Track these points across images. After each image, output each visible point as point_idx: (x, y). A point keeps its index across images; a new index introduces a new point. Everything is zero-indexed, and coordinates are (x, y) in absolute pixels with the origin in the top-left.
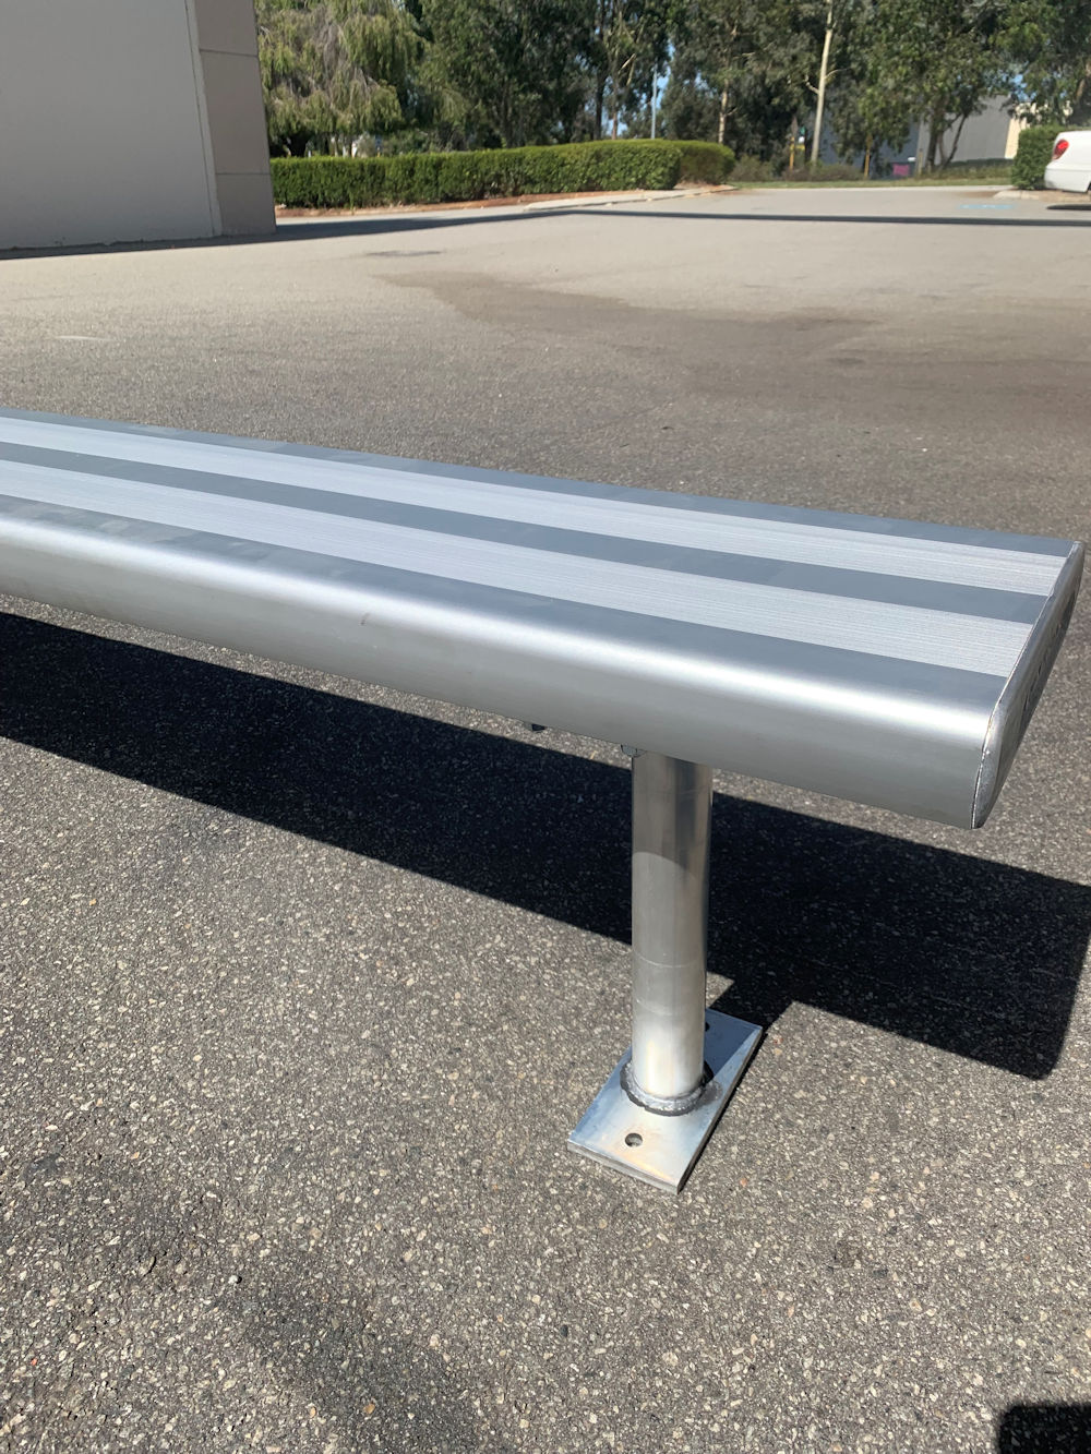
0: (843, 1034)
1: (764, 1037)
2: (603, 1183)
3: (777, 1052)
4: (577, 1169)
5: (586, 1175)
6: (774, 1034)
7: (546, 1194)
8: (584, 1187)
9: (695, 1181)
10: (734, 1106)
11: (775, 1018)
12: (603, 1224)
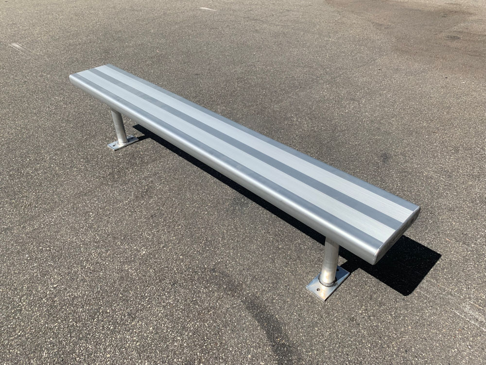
0: (367, 277)
1: (350, 274)
2: (311, 296)
3: (352, 278)
4: (307, 293)
5: (308, 294)
6: (352, 275)
7: (300, 296)
8: (307, 296)
9: (328, 300)
10: (340, 287)
11: (354, 271)
12: (309, 304)
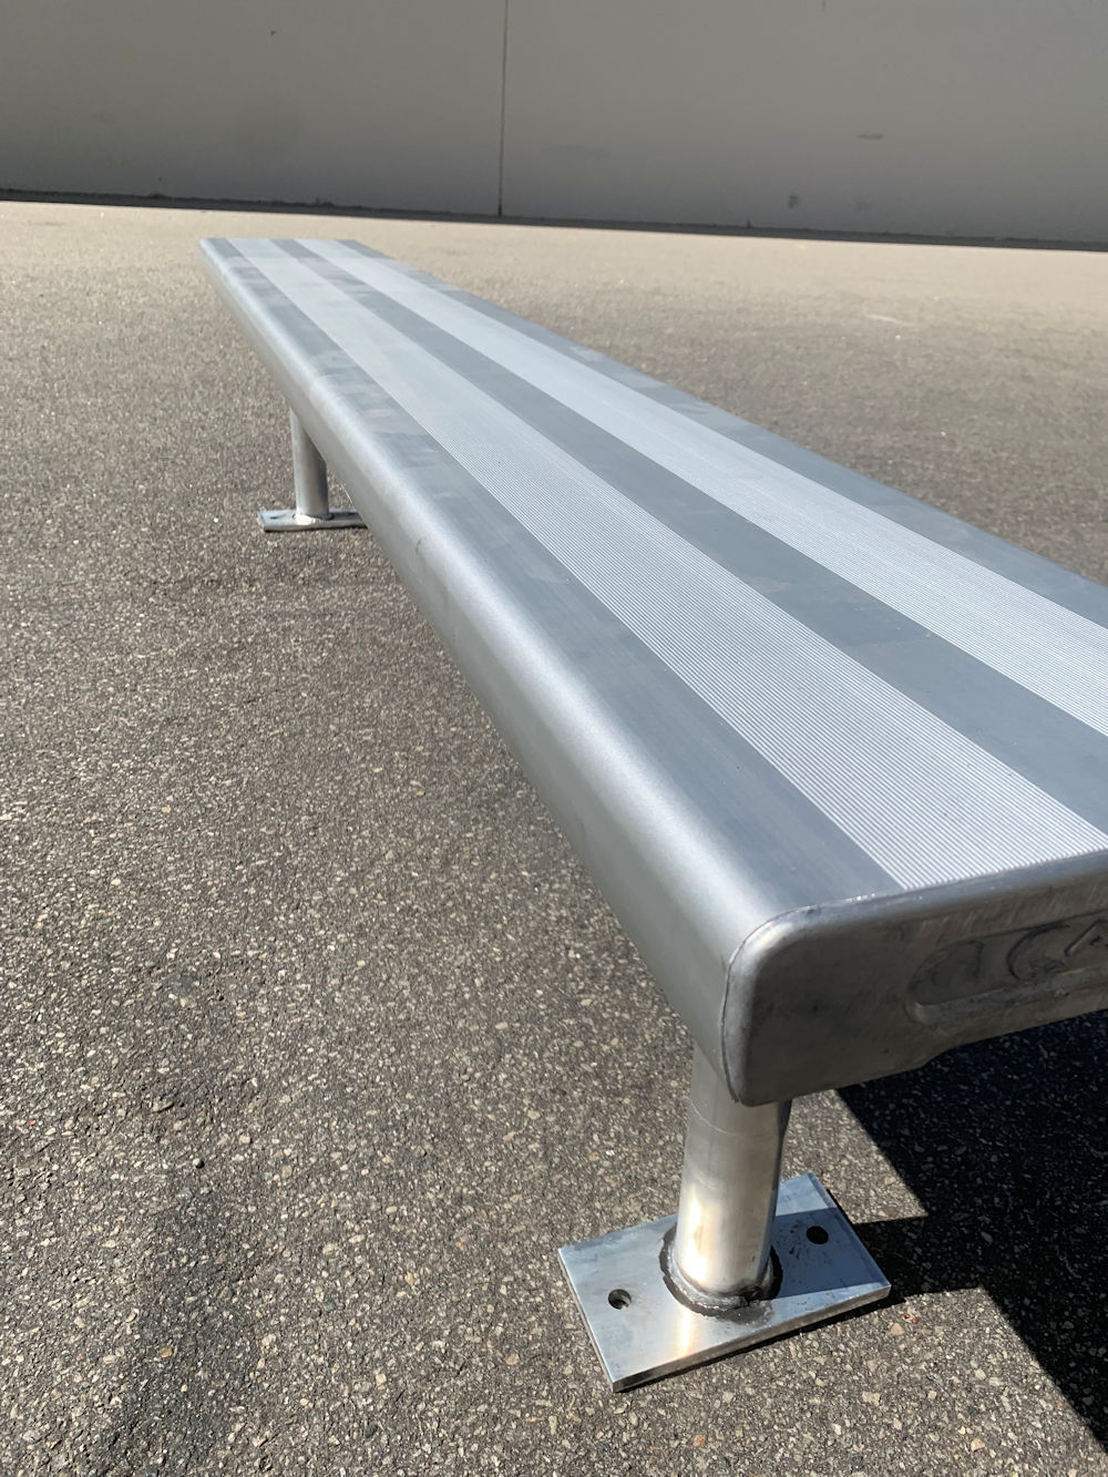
1: (894, 1299)
2: (556, 1318)
3: (897, 1329)
4: (547, 1285)
5: (549, 1298)
6: (910, 1308)
8: (536, 1308)
9: (647, 1396)
10: (777, 1350)
11: (934, 1290)
12: (513, 1360)
